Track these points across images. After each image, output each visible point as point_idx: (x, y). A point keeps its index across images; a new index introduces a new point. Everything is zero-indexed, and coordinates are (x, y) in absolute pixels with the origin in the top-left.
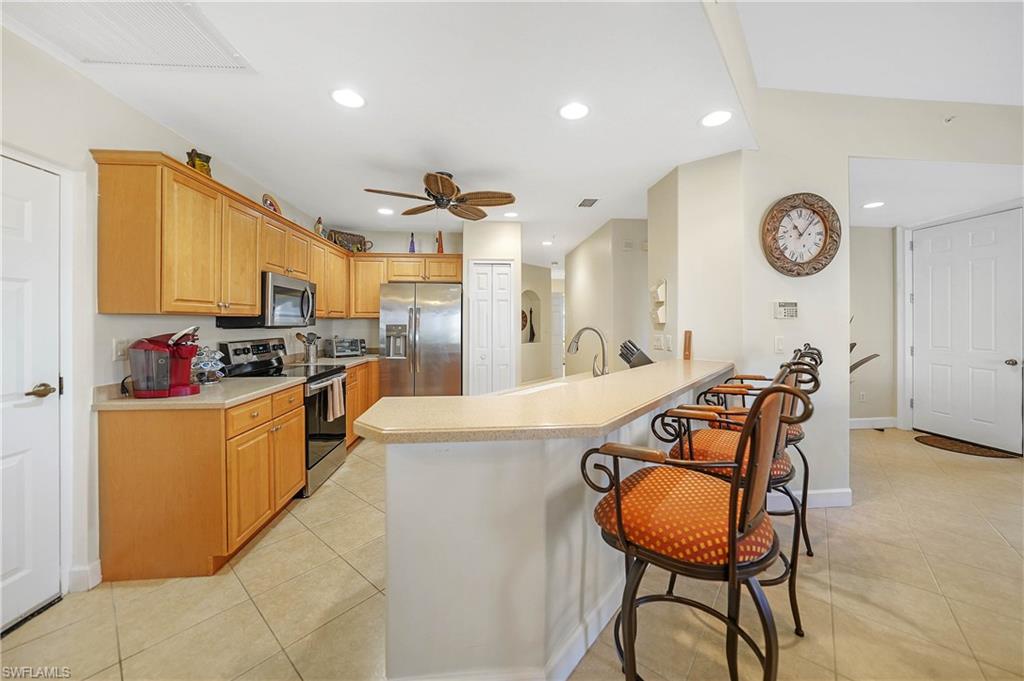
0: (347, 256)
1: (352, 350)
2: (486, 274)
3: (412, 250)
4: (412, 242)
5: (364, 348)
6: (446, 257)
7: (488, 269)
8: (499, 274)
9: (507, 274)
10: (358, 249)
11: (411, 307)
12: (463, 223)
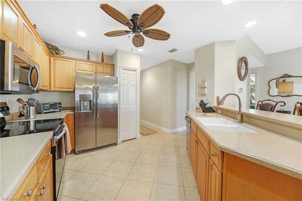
0: (50, 56)
1: (53, 109)
2: (127, 74)
3: (89, 58)
4: (88, 54)
5: (61, 107)
6: (106, 64)
7: (127, 72)
8: (132, 74)
9: (135, 75)
10: (56, 53)
11: (94, 86)
12: (117, 50)
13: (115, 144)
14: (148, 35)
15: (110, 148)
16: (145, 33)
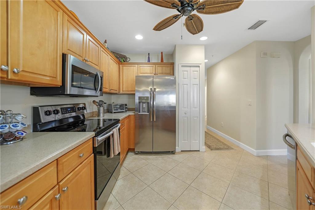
0: (119, 64)
1: (121, 109)
2: (187, 71)
3: (149, 61)
4: (149, 57)
5: (127, 108)
6: (165, 64)
7: (188, 69)
8: (193, 71)
9: (197, 71)
10: (124, 60)
11: (151, 88)
12: (175, 46)
13: (173, 153)
14: (204, 11)
15: (167, 156)
16: (199, 9)
